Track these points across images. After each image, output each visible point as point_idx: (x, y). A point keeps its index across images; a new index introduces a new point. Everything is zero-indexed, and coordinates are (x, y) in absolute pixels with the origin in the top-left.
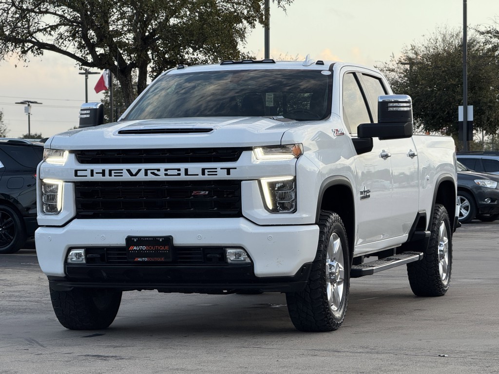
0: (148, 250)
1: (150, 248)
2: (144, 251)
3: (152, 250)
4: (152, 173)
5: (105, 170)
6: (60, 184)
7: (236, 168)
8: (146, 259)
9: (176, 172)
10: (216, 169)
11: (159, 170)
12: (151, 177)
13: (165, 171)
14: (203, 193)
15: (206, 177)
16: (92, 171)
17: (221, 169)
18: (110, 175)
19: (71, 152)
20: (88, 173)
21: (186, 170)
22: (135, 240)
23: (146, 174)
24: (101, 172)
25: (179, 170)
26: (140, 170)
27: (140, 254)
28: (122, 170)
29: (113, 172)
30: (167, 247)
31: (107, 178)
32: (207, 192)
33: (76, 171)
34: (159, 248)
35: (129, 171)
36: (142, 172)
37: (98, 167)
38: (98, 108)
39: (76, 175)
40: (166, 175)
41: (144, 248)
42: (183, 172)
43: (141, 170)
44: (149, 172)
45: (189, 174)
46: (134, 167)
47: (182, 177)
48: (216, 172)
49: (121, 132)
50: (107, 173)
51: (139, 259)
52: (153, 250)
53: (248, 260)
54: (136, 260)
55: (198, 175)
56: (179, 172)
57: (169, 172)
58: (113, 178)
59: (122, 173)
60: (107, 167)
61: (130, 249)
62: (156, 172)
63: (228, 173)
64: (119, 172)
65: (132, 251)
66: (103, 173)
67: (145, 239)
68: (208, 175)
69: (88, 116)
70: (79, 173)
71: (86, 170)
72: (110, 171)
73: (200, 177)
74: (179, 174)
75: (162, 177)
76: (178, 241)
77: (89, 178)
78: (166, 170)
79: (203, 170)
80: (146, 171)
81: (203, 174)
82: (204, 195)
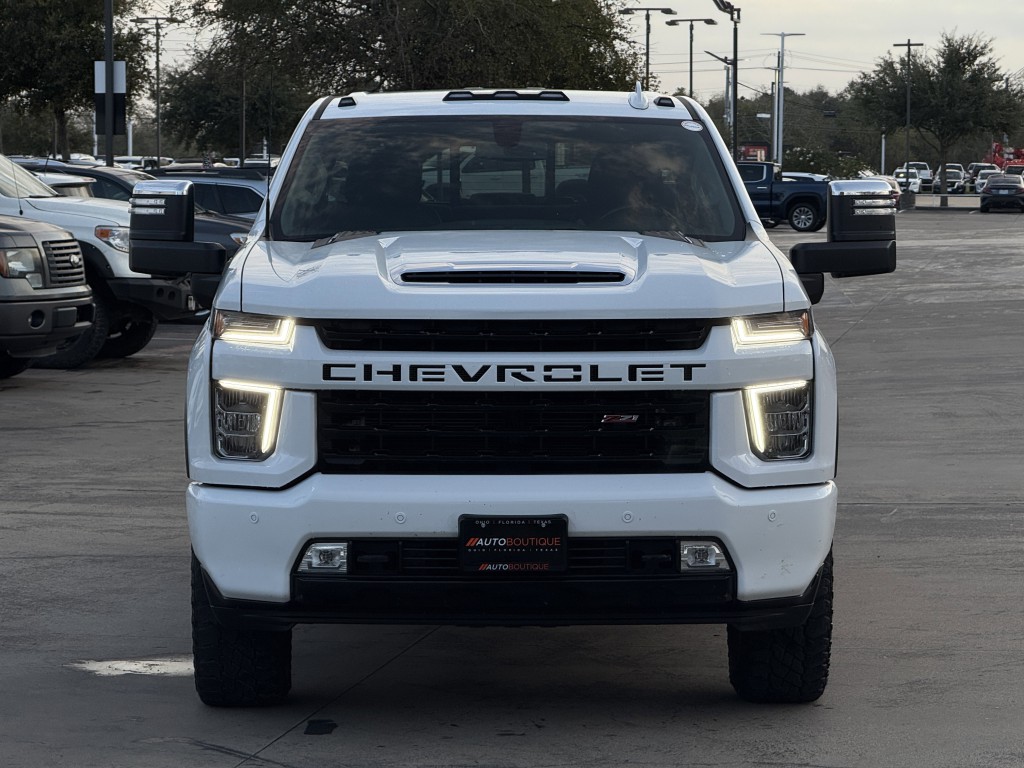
0: (510, 547)
1: (518, 542)
2: (502, 548)
3: (522, 547)
4: (514, 374)
5: (399, 366)
6: (272, 393)
7: (704, 366)
8: (505, 567)
9: (571, 373)
10: (661, 366)
11: (531, 368)
12: (512, 384)
13: (545, 370)
14: (625, 418)
15: (639, 384)
16: (368, 369)
17: (672, 366)
18: (413, 377)
19: (303, 322)
20: (359, 372)
21: (594, 369)
22: (483, 525)
23: (501, 377)
24: (391, 370)
25: (577, 368)
26: (485, 369)
27: (493, 555)
28: (443, 367)
29: (420, 371)
30: (556, 541)
31: (405, 383)
32: (635, 418)
33: (327, 369)
34: (538, 542)
35: (460, 370)
36: (492, 373)
37: (383, 360)
38: (185, 193)
39: (327, 375)
40: (548, 378)
41: (502, 542)
42: (586, 373)
43: (489, 367)
44: (508, 372)
45: (600, 377)
46: (472, 361)
47: (586, 384)
48: (662, 373)
49: (409, 277)
50: (405, 373)
51: (489, 567)
52: (524, 547)
53: (725, 566)
54: (483, 567)
55: (620, 380)
56: (577, 373)
57: (554, 373)
58: (420, 385)
59: (443, 373)
60: (406, 359)
61: (468, 545)
62: (524, 372)
63: (688, 376)
64: (436, 372)
65: (472, 548)
66: (396, 372)
67: (508, 522)
68: (643, 379)
69: (161, 211)
70: (335, 372)
71: (353, 366)
72: (413, 369)
73: (626, 384)
74: (578, 378)
75: (538, 383)
76: (580, 526)
77: (360, 383)
78: (548, 368)
79: (632, 370)
80: (501, 370)
81: (632, 376)
82: (629, 424)
